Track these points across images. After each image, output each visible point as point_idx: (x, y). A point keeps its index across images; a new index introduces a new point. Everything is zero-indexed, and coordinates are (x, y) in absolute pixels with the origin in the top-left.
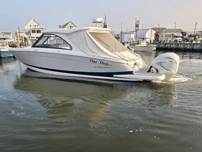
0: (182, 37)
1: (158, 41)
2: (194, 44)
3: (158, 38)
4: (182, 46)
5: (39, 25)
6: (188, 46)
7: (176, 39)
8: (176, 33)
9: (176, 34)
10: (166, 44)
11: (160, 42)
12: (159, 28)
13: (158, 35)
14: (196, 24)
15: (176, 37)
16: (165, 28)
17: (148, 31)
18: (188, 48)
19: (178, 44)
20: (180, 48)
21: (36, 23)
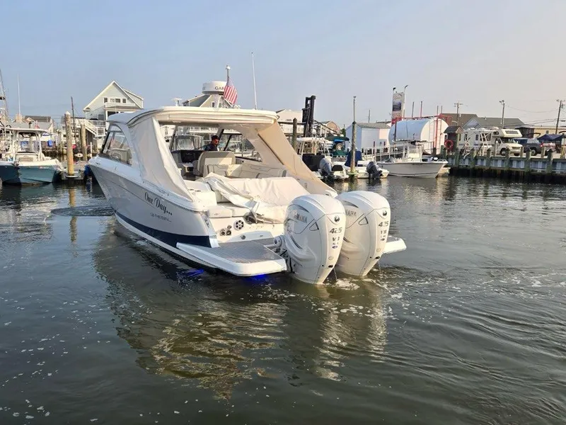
0: (521, 142)
1: (454, 149)
2: (555, 162)
3: (455, 143)
4: (522, 165)
5: (129, 98)
6: (540, 165)
7: (504, 145)
8: (504, 131)
9: (504, 133)
10: (476, 159)
11: (461, 153)
12: (458, 115)
13: (455, 135)
14: (561, 106)
15: (506, 140)
16: (475, 116)
17: (427, 124)
18: (539, 171)
19: (511, 161)
20: (517, 172)
21: (120, 94)
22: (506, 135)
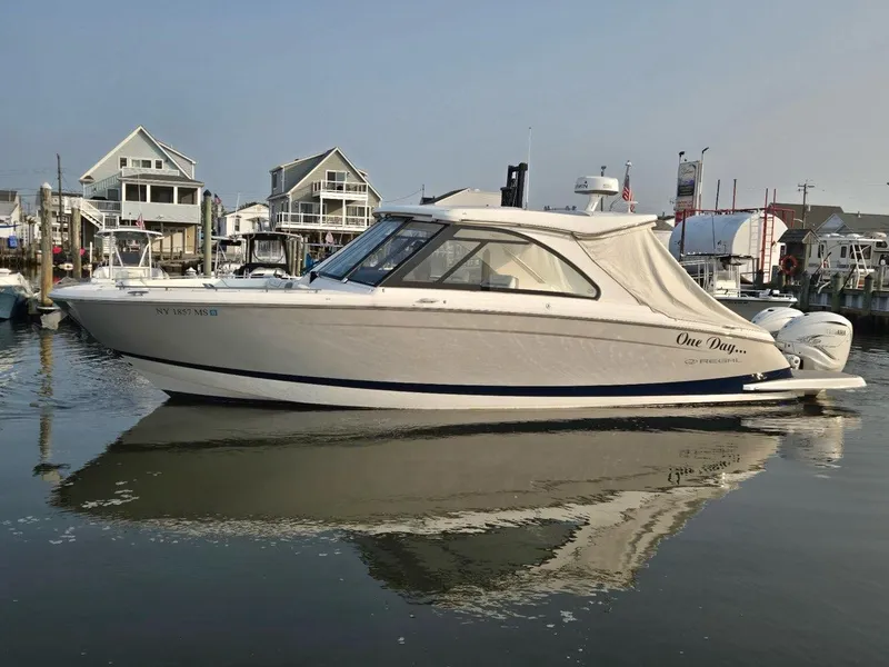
1: (799, 273)
3: (801, 263)
5: (167, 160)
10: (843, 293)
11: (813, 281)
12: (804, 207)
13: (803, 247)
16: (838, 210)
17: (747, 222)
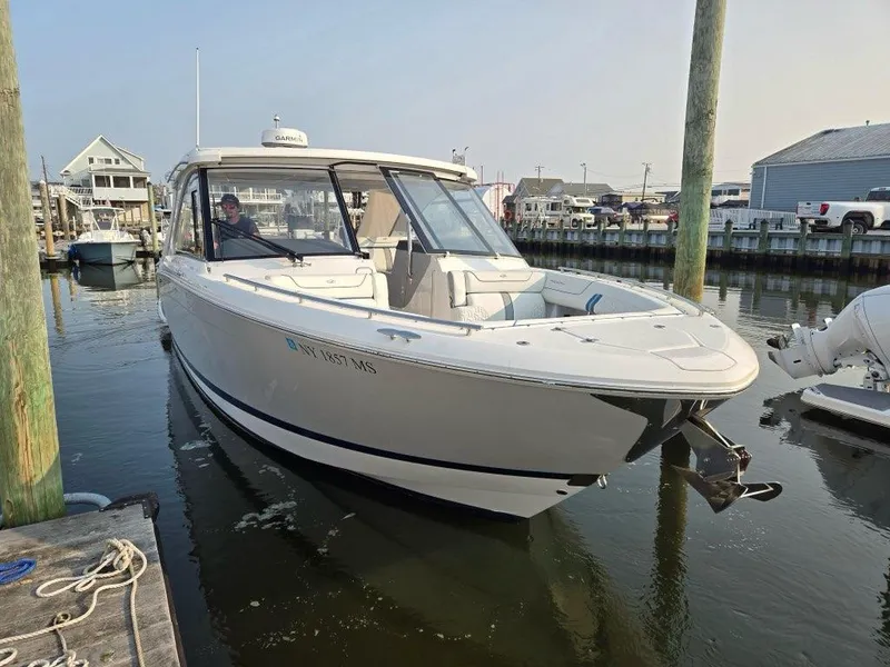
0: (595, 211)
1: (513, 220)
3: (514, 214)
4: (576, 237)
5: (123, 158)
6: (592, 236)
7: (575, 216)
8: (574, 199)
9: (575, 202)
10: (533, 231)
11: (520, 225)
12: (539, 180)
13: (514, 205)
14: (648, 170)
15: (577, 209)
16: (560, 181)
17: (488, 192)
18: (591, 242)
19: (566, 232)
20: (572, 244)
21: (110, 152)
22: (577, 204)
